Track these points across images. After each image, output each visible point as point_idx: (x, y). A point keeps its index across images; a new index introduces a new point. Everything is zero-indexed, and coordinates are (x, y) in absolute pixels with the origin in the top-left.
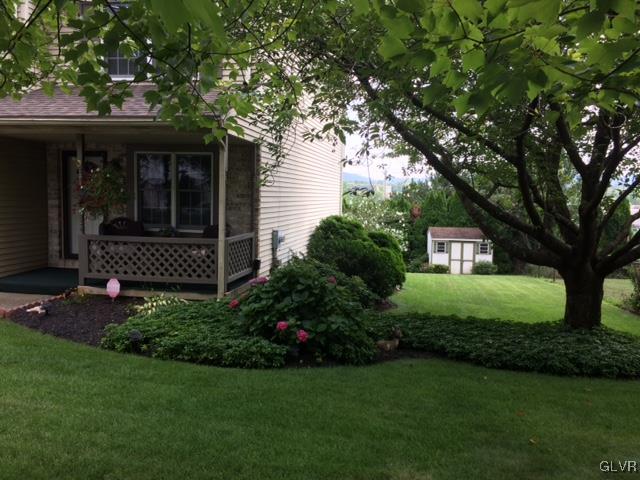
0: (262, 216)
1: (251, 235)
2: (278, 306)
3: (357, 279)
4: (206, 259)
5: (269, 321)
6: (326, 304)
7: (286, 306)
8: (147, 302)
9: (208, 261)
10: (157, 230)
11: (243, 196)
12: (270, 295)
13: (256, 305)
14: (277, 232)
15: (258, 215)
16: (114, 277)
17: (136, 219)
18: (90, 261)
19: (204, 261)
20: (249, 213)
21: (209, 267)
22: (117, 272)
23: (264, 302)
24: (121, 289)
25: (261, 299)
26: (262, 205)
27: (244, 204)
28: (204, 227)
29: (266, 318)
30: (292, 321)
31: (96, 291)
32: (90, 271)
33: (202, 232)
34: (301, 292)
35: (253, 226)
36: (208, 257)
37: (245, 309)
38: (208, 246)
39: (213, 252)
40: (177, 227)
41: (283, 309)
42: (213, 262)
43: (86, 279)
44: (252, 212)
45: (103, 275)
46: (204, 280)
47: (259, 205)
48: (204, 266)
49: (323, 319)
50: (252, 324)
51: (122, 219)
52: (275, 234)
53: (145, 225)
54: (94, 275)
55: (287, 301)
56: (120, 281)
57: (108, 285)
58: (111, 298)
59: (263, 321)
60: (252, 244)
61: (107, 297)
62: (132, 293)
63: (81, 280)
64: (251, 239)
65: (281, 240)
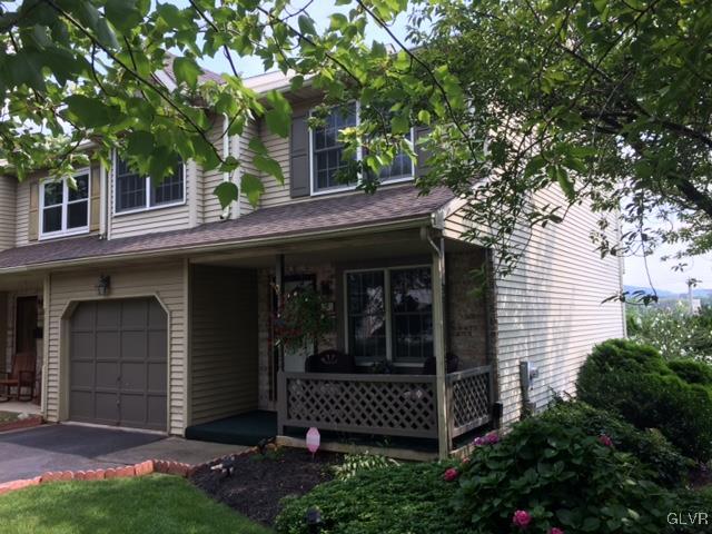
0: (501, 343)
1: (487, 369)
2: (516, 483)
3: (655, 434)
4: (423, 404)
5: (502, 507)
6: (596, 484)
7: (529, 484)
8: (347, 462)
9: (426, 407)
10: (369, 364)
11: (473, 316)
12: (502, 465)
13: (483, 480)
14: (526, 363)
15: (495, 341)
16: (314, 426)
17: (347, 351)
18: (289, 405)
19: (420, 406)
20: (483, 339)
21: (426, 414)
22: (318, 419)
23: (493, 476)
24: (322, 441)
25: (489, 470)
26: (500, 328)
27: (476, 327)
28: (425, 359)
29: (496, 502)
30: (538, 510)
31: (294, 442)
32: (289, 417)
33: (422, 365)
34: (552, 461)
35: (490, 357)
36: (425, 400)
37: (465, 484)
38: (424, 386)
39: (431, 393)
40: (394, 360)
41: (524, 487)
42: (431, 407)
43: (285, 427)
44: (487, 337)
45: (302, 423)
46: (420, 433)
47: (495, 328)
48: (420, 413)
49: (593, 509)
50: (475, 511)
51: (331, 352)
52: (523, 366)
53: (357, 358)
54: (294, 422)
55: (529, 475)
56: (320, 431)
57: (308, 435)
58: (311, 453)
59: (492, 507)
60: (490, 381)
61: (306, 451)
62: (334, 447)
63: (280, 429)
64: (487, 374)
65: (535, 375)
